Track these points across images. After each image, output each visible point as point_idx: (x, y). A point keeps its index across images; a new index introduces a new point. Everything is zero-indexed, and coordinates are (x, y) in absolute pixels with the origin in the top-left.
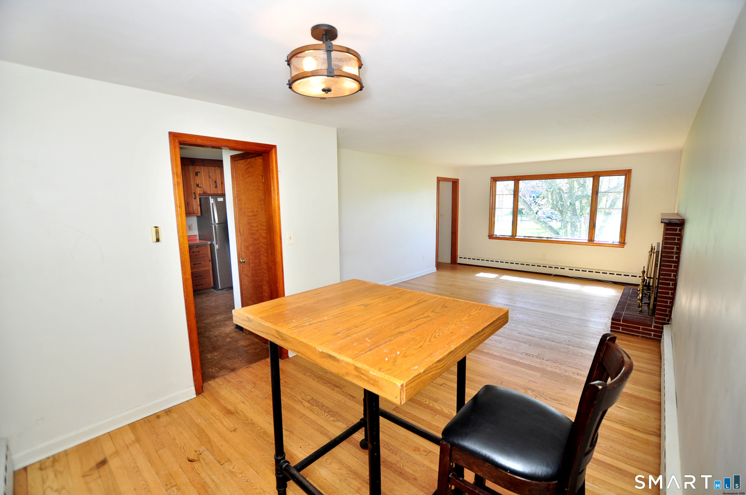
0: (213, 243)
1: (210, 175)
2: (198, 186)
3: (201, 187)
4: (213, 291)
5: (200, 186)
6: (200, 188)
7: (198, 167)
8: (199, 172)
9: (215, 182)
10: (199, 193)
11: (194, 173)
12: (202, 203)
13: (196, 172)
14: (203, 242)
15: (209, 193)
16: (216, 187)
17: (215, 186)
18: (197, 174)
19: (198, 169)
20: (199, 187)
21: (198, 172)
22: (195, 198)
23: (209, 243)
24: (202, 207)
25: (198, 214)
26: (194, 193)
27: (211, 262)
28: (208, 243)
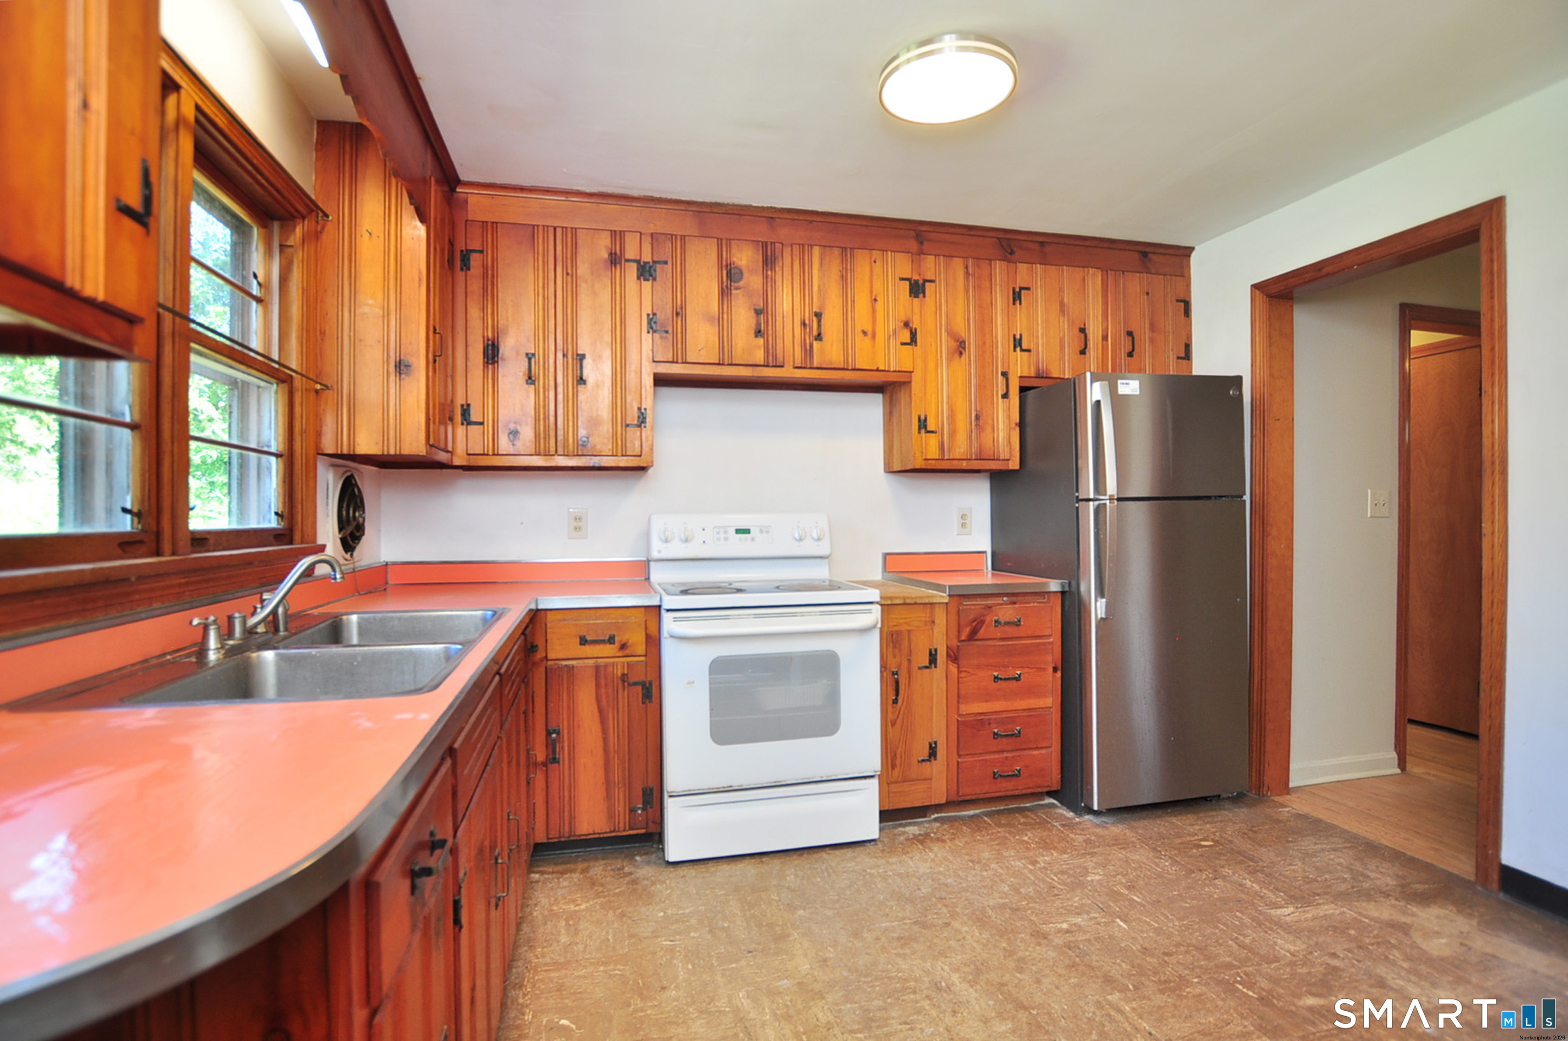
0: (1083, 588)
1: (1066, 300)
2: (1020, 345)
3: (1029, 351)
4: (1053, 806)
5: (1024, 347)
6: (1026, 354)
7: (1023, 268)
8: (1028, 289)
9: (1082, 330)
10: (1019, 375)
11: (1008, 289)
12: (1029, 418)
13: (1014, 289)
14: (1026, 581)
15: (1055, 375)
16: (1083, 352)
17: (1078, 346)
18: (1017, 296)
19: (1023, 273)
20: (1022, 350)
21: (1021, 289)
22: (1005, 396)
23: (1054, 586)
24: (1029, 431)
25: (1010, 462)
26: (1004, 374)
27: (1059, 674)
28: (1045, 584)
